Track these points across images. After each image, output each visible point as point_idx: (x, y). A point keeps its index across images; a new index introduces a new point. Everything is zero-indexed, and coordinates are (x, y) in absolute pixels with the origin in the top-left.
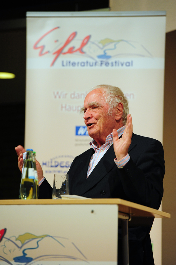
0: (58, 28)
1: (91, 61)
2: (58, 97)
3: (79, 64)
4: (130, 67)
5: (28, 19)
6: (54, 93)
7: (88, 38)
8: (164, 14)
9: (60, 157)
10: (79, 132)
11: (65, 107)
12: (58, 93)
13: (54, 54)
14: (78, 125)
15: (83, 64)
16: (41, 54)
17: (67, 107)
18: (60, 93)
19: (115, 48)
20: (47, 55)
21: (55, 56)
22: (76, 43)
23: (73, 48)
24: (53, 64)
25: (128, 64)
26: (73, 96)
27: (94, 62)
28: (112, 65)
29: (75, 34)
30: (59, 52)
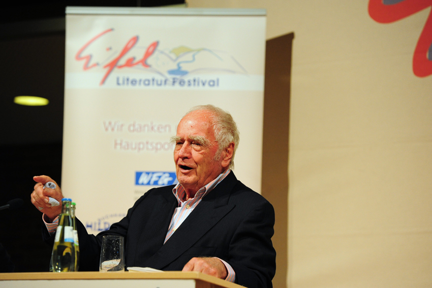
0: (111, 30)
1: (159, 78)
2: (110, 129)
3: (142, 83)
4: (215, 88)
5: (68, 18)
6: (104, 123)
7: (155, 45)
8: (263, 13)
9: (112, 216)
10: (141, 181)
11: (121, 144)
12: (110, 123)
13: (105, 67)
14: (139, 170)
15: (147, 83)
16: (86, 67)
17: (124, 144)
18: (113, 124)
19: (194, 59)
20: (94, 69)
21: (106, 70)
22: (137, 53)
23: (133, 59)
24: (103, 81)
25: (212, 83)
26: (132, 128)
27: (163, 79)
28: (189, 85)
29: (135, 40)
30: (113, 65)
